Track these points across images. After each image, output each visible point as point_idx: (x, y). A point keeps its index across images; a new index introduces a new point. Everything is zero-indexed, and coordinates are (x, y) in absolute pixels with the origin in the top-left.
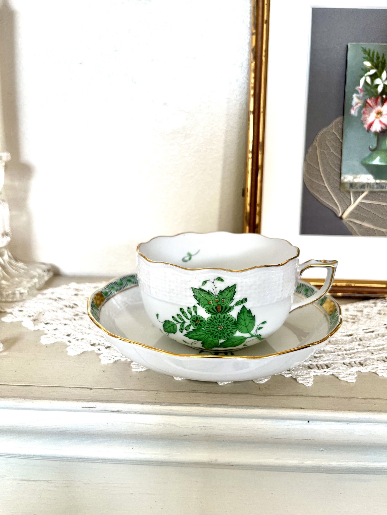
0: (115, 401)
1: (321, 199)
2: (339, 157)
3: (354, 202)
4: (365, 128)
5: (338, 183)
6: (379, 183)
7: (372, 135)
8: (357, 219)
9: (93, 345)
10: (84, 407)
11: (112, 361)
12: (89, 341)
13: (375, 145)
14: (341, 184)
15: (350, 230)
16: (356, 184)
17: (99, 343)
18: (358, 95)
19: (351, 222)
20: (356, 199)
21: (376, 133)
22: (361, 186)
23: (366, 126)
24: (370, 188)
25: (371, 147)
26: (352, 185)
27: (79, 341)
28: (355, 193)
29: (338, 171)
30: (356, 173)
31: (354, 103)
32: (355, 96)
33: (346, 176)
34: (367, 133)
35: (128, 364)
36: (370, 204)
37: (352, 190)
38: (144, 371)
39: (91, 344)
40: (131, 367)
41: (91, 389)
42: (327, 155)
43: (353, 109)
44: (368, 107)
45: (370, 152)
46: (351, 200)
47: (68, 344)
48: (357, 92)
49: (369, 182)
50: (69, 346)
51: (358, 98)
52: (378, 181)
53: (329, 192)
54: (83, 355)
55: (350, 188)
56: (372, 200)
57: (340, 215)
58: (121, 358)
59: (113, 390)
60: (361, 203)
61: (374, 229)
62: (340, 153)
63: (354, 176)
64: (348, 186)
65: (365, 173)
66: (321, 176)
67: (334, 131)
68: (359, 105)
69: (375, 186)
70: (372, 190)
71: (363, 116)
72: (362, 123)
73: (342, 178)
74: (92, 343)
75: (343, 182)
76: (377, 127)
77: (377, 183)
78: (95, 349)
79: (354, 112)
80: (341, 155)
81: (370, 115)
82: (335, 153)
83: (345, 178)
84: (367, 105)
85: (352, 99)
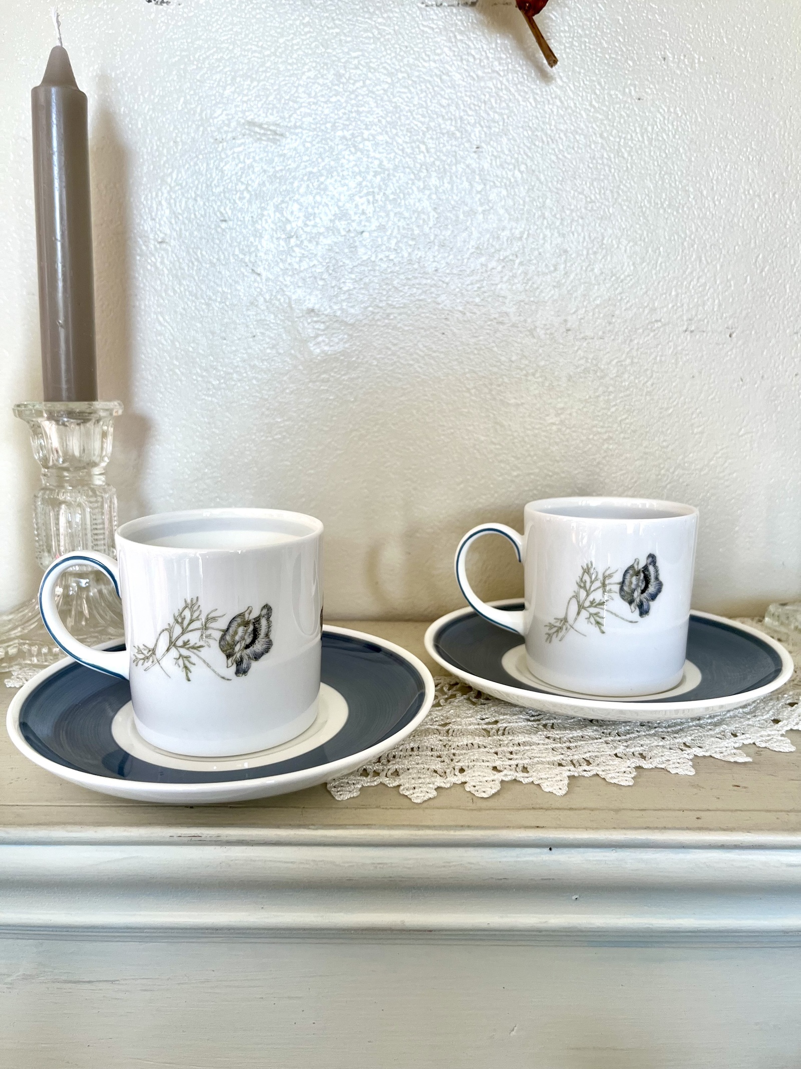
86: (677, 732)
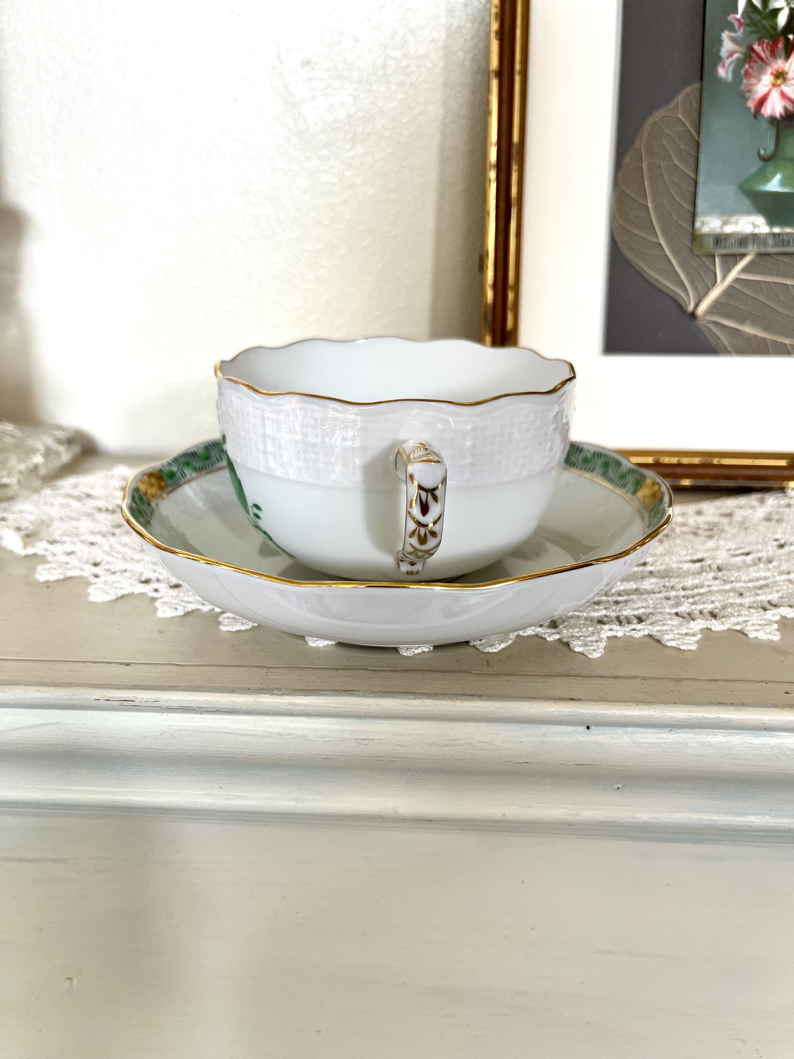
0: (176, 687)
1: (651, 273)
2: (692, 175)
3: (724, 278)
4: (749, 109)
5: (689, 236)
6: (779, 234)
7: (765, 125)
8: (729, 316)
9: (147, 581)
10: (109, 700)
11: (180, 612)
12: (137, 575)
13: (771, 147)
14: (695, 237)
15: (712, 341)
16: (728, 236)
17: (159, 578)
18: (733, 34)
19: (716, 324)
20: (726, 272)
21: (772, 119)
22: (739, 240)
23: (751, 104)
24: (759, 245)
25: (762, 152)
26: (719, 239)
27: (117, 574)
28: (724, 256)
29: (688, 207)
30: (728, 213)
31: (724, 52)
32: (725, 35)
33: (707, 219)
34: (752, 117)
35: (214, 618)
36: (759, 281)
37: (719, 251)
38: (247, 631)
39: (140, 580)
40: (220, 623)
41: (128, 664)
42: (663, 171)
43: (724, 66)
44: (756, 62)
45: (760, 164)
46: (715, 274)
47: (93, 580)
48: (731, 28)
49: (757, 231)
50: (96, 583)
51: (734, 40)
52: (777, 230)
53: (667, 256)
54: (120, 601)
55: (714, 245)
56: (764, 273)
57: (691, 308)
58: (201, 607)
59: (175, 668)
60: (737, 280)
61: (765, 338)
62: (694, 165)
63: (725, 218)
64: (710, 243)
65: (749, 213)
66: (651, 219)
67: (680, 117)
68: (736, 56)
69: (771, 241)
70: (762, 250)
71: (745, 81)
72: (744, 97)
73: (698, 224)
74: (143, 579)
75: (698, 233)
76: (775, 107)
77: (774, 235)
78: (147, 589)
79: (723, 72)
80: (696, 171)
81: (760, 80)
82: (682, 167)
83: (703, 223)
84: (753, 55)
85: (720, 42)
86: (760, 588)
